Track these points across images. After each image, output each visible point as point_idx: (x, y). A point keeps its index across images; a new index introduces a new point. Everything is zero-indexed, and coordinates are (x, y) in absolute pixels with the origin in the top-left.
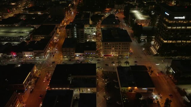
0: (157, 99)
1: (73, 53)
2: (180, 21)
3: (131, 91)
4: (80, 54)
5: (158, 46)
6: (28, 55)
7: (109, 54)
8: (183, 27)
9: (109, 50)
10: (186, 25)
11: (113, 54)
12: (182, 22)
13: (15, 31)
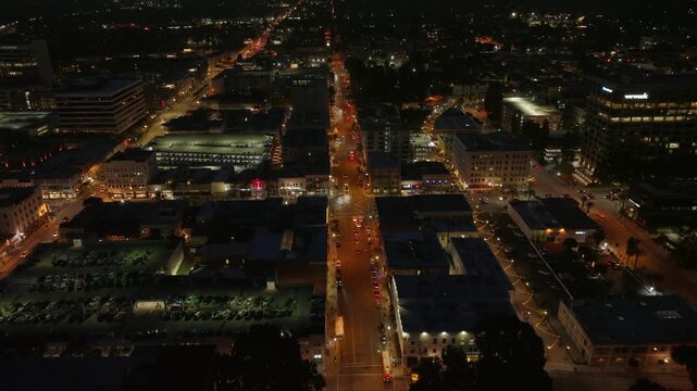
1: (396, 180)
2: (637, 105)
3: (551, 238)
4: (413, 183)
5: (591, 167)
6: (291, 186)
7: (481, 183)
8: (646, 119)
9: (482, 172)
10: (651, 113)
11: (491, 182)
12: (642, 106)
13: (226, 142)
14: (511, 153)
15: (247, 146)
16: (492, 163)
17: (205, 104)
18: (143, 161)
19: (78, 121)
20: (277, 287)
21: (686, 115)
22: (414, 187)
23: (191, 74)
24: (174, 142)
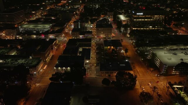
0: (123, 52)
1: (78, 35)
2: (140, 16)
3: (110, 49)
4: (82, 36)
6: (51, 36)
7: (100, 36)
8: (143, 20)
9: (100, 33)
10: (144, 18)
11: (102, 36)
12: (142, 16)
13: (40, 26)
14: (107, 28)
15: (45, 27)
16: (102, 31)
17: (42, 17)
18: (14, 29)
19: (5, 20)
20: (32, 58)
21: (153, 19)
22: (83, 37)
23: (41, 9)
24: (27, 26)
